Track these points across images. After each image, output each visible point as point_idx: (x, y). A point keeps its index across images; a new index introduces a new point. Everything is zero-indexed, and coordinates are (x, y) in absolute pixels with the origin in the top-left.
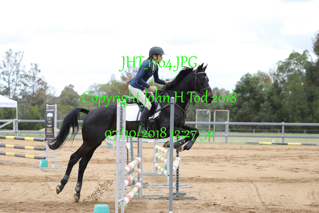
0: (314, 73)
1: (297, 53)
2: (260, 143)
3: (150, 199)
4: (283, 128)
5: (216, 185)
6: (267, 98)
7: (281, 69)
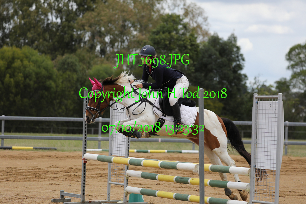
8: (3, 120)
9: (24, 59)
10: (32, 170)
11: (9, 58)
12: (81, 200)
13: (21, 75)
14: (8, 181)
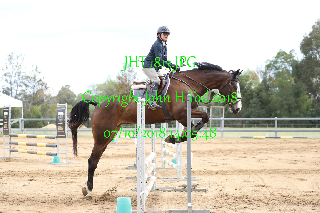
0: (300, 70)
1: (284, 52)
2: (255, 137)
3: (164, 192)
4: (276, 122)
5: (223, 178)
6: (256, 94)
7: (268, 67)
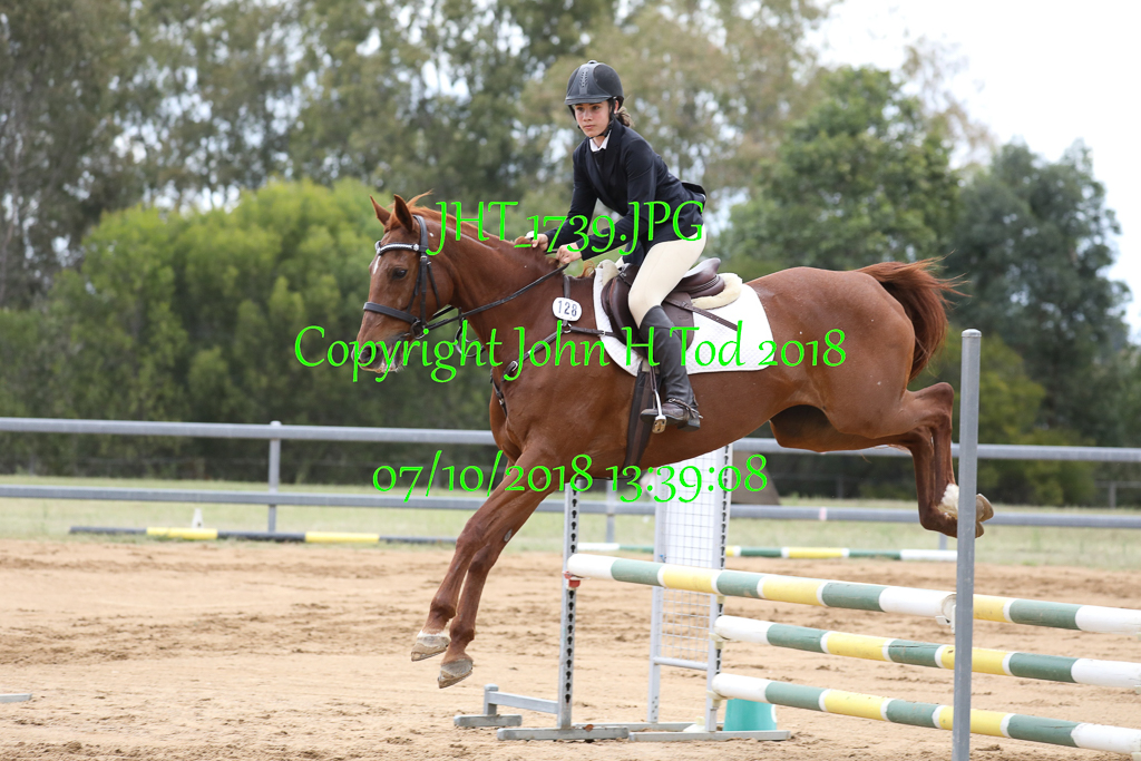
2: (152, 531)
8: (275, 439)
9: (343, 225)
10: (381, 614)
11: (288, 219)
12: (560, 721)
13: (329, 279)
14: (299, 651)
